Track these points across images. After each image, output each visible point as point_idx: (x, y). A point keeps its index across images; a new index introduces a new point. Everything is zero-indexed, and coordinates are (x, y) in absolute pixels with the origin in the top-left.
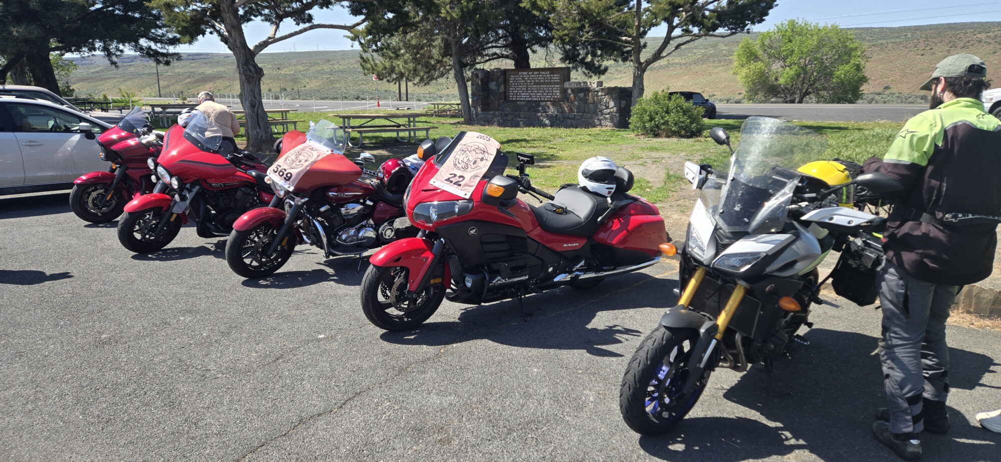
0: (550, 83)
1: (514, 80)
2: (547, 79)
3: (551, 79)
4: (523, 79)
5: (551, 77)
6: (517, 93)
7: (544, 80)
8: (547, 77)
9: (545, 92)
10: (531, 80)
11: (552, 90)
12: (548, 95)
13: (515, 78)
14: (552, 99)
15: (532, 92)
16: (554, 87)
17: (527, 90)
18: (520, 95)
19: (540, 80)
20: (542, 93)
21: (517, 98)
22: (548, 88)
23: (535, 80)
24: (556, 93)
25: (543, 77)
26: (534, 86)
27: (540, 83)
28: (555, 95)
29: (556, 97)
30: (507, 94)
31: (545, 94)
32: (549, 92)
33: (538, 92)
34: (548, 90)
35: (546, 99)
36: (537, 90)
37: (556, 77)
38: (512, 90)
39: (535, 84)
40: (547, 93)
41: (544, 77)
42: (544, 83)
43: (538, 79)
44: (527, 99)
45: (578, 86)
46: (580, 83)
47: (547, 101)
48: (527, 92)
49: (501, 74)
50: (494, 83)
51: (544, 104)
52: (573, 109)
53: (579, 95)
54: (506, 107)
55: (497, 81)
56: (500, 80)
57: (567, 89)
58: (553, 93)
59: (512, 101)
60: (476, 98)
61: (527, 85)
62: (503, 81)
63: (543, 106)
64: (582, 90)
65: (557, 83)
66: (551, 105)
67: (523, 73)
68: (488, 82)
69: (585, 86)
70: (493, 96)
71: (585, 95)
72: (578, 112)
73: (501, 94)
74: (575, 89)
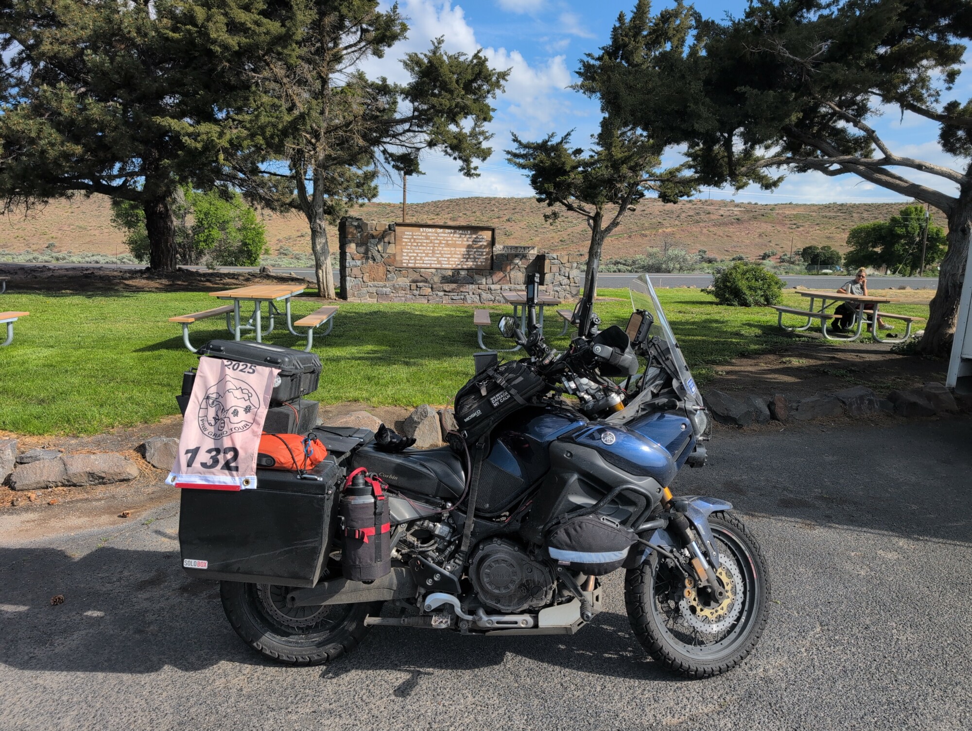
3: (472, 241)
4: (427, 238)
6: (415, 257)
8: (467, 238)
14: (473, 267)
15: (442, 257)
17: (434, 253)
18: (421, 259)
19: (455, 241)
20: (459, 259)
21: (415, 263)
24: (479, 259)
25: (460, 237)
27: (455, 246)
29: (479, 263)
30: (398, 258)
31: (462, 260)
33: (452, 257)
35: (465, 267)
36: (451, 254)
37: (481, 239)
39: (448, 245)
40: (467, 259)
41: (463, 238)
44: (433, 266)
45: (513, 252)
46: (516, 248)
47: (468, 269)
48: (433, 256)
49: (390, 229)
50: (375, 241)
51: (465, 272)
52: (509, 279)
53: (515, 262)
54: (400, 276)
55: (382, 238)
56: (388, 236)
57: (498, 254)
58: (475, 258)
59: (408, 268)
60: (358, 262)
61: (433, 247)
62: (393, 239)
63: (464, 276)
64: (518, 257)
65: (482, 247)
66: (476, 274)
67: (428, 230)
68: (368, 239)
69: (521, 252)
70: (374, 260)
71: (522, 263)
72: (515, 283)
73: (389, 257)
74: (509, 255)
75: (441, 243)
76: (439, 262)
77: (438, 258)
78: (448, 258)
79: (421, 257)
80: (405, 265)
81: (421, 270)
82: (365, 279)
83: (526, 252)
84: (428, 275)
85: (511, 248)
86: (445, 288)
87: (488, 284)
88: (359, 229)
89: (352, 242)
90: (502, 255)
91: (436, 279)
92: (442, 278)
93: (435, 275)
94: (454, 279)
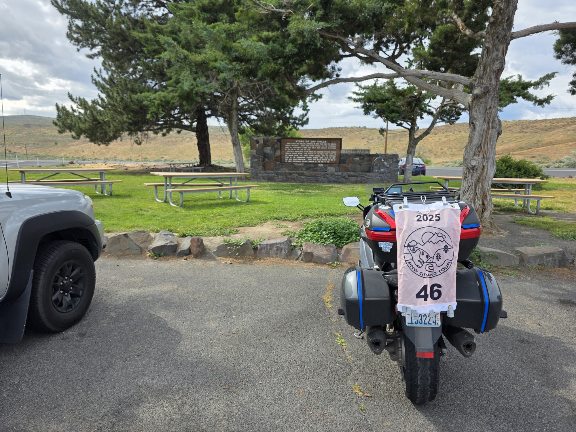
0: (328, 150)
1: (290, 147)
2: (324, 147)
3: (327, 147)
4: (300, 146)
5: (328, 145)
6: (292, 157)
7: (321, 147)
8: (324, 145)
9: (321, 156)
10: (308, 147)
11: (329, 155)
12: (324, 159)
13: (291, 145)
14: (328, 162)
15: (309, 156)
16: (330, 153)
17: (303, 154)
18: (296, 158)
19: (317, 147)
20: (319, 157)
21: (292, 160)
22: (325, 153)
23: (312, 147)
24: (332, 157)
25: (320, 145)
26: (310, 152)
27: (316, 150)
29: (332, 160)
30: (282, 158)
31: (321, 158)
34: (325, 155)
35: (322, 162)
36: (314, 155)
37: (333, 146)
38: (288, 155)
39: (312, 150)
40: (324, 157)
42: (321, 150)
43: (315, 147)
44: (303, 162)
45: (354, 153)
47: (324, 163)
48: (303, 156)
49: (277, 141)
50: (269, 148)
51: (322, 165)
52: (350, 169)
53: (355, 159)
54: (283, 168)
55: (273, 147)
56: (276, 145)
57: (344, 154)
58: (329, 157)
59: (288, 163)
60: (256, 160)
61: (303, 151)
62: (279, 147)
63: (321, 167)
64: (357, 155)
65: (334, 150)
66: (329, 166)
67: (300, 141)
68: (264, 147)
69: (360, 153)
70: (268, 159)
71: (360, 159)
72: (354, 171)
73: (277, 157)
74: (351, 154)
76: (307, 159)
77: (306, 157)
78: (312, 157)
80: (286, 161)
81: (295, 164)
82: (260, 169)
83: (363, 153)
84: (299, 167)
85: (353, 150)
86: (306, 174)
87: (336, 172)
88: (257, 142)
89: (254, 149)
90: (347, 155)
91: (304, 169)
92: (307, 169)
93: (303, 167)
94: (314, 169)
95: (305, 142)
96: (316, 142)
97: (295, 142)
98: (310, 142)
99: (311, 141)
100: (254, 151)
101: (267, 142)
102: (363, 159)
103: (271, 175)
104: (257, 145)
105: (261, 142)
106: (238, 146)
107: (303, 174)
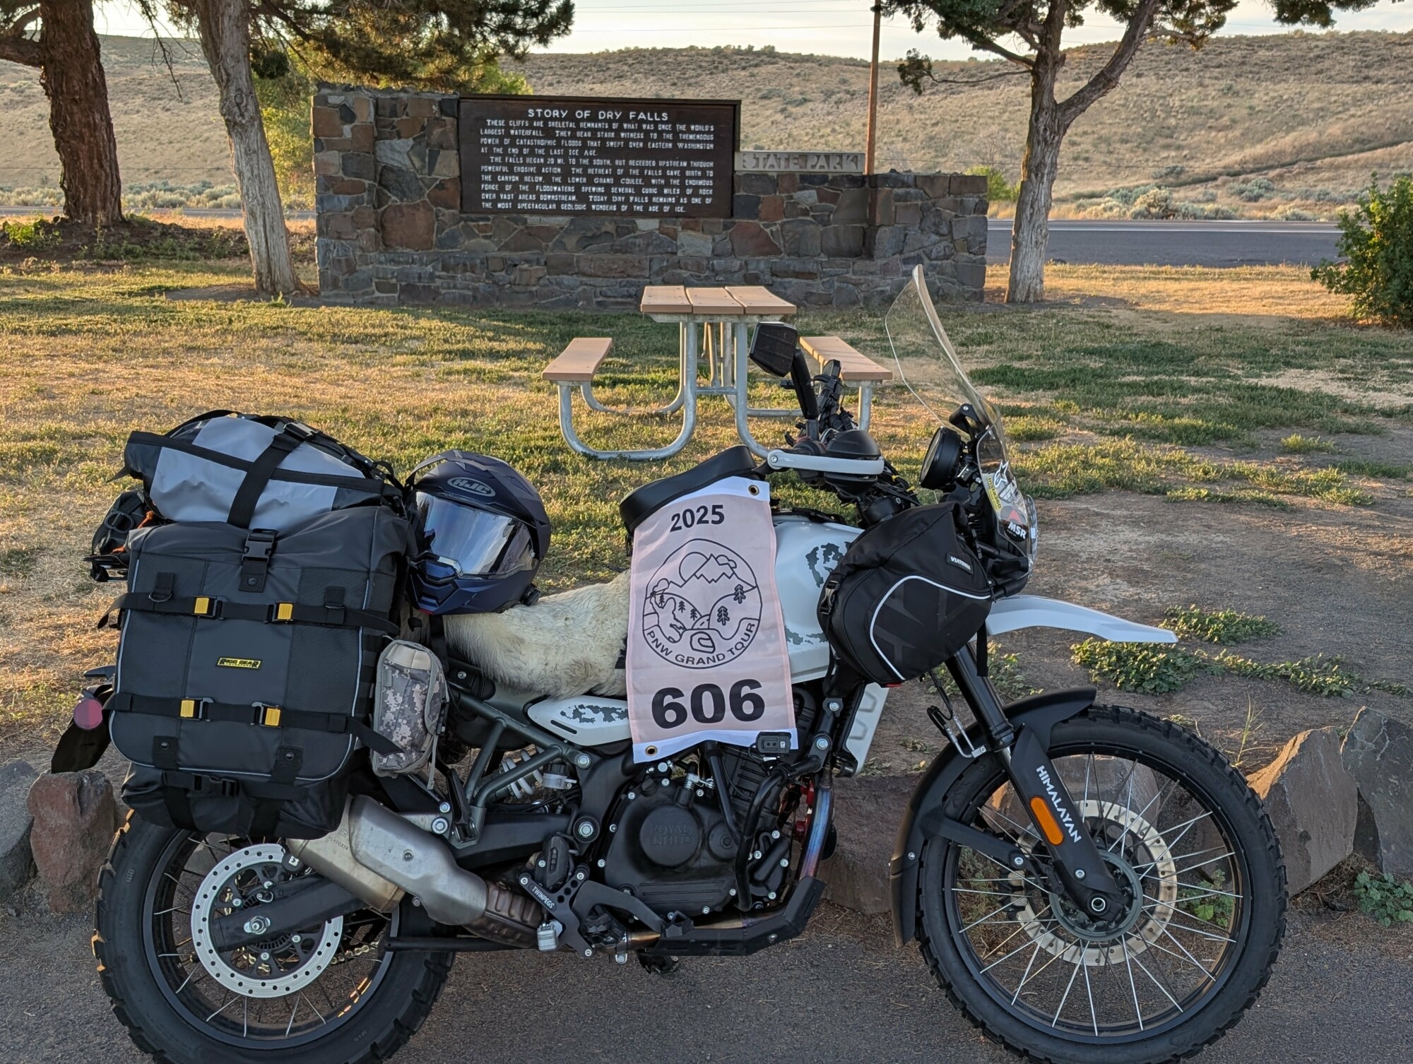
0: (676, 154)
1: (501, 138)
2: (660, 139)
3: (675, 141)
4: (548, 133)
5: (676, 133)
6: (515, 185)
7: (646, 140)
8: (660, 133)
9: (650, 186)
10: (584, 140)
11: (683, 177)
12: (660, 194)
13: (507, 128)
14: (680, 209)
15: (590, 183)
16: (689, 168)
17: (566, 174)
18: (532, 191)
19: (627, 140)
20: (638, 189)
21: (515, 201)
22: (665, 169)
23: (604, 140)
24: (697, 188)
25: (640, 130)
26: (596, 162)
27: (626, 153)
28: (696, 194)
29: (696, 200)
30: (469, 190)
31: (645, 191)
32: (668, 185)
33: (617, 184)
34: (664, 176)
35: (654, 209)
36: (614, 175)
37: (699, 136)
38: (494, 175)
39: (603, 152)
40: (660, 188)
41: (647, 132)
42: (644, 153)
43: (617, 138)
44: (563, 207)
45: (793, 168)
46: (804, 156)
47: (659, 215)
48: (564, 183)
49: (442, 111)
50: (404, 144)
51: (653, 224)
52: (780, 243)
53: (798, 195)
54: (472, 235)
55: (422, 135)
56: (437, 131)
57: (748, 175)
58: (683, 187)
59: (495, 211)
60: (345, 200)
61: (565, 156)
62: (452, 137)
63: (651, 233)
64: (808, 180)
65: (702, 155)
66: (685, 227)
67: (548, 113)
68: (377, 139)
69: (818, 167)
70: (403, 195)
71: (821, 198)
72: (797, 253)
73: (441, 186)
74: (781, 175)
75: (585, 147)
76: (583, 198)
77: (578, 186)
78: (607, 186)
79: (532, 186)
80: (488, 205)
81: (533, 220)
82: (364, 242)
83: (833, 169)
84: (549, 232)
85: (789, 157)
86: (584, 266)
87: (716, 255)
88: (347, 114)
89: (331, 146)
90: (762, 176)
91: (571, 242)
92: (586, 242)
93: (568, 232)
94: (618, 241)
95: (570, 117)
96: (625, 119)
97: (524, 116)
98: (594, 118)
99: (601, 115)
100: (334, 158)
101: (394, 113)
102: (834, 199)
103: (416, 268)
104: (347, 129)
105: (366, 115)
106: (253, 134)
107: (567, 267)
